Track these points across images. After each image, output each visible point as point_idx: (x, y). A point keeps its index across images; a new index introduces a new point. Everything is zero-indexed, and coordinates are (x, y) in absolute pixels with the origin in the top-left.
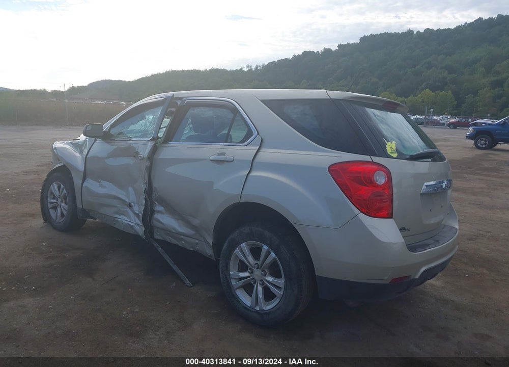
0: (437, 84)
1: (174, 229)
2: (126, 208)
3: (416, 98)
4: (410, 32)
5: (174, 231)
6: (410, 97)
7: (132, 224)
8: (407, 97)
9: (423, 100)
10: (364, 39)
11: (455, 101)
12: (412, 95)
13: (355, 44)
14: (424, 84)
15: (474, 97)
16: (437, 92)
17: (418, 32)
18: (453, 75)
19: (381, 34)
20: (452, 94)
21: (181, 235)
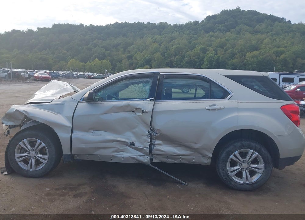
0: (101, 56)
1: (174, 153)
2: (125, 147)
3: (91, 63)
4: (82, 25)
5: (174, 154)
6: (87, 63)
7: (134, 156)
8: (86, 63)
9: (95, 64)
10: (55, 26)
11: (112, 66)
12: (88, 62)
13: (49, 29)
14: (94, 56)
15: (120, 64)
16: (102, 60)
17: (86, 26)
18: (108, 51)
19: (65, 24)
20: (110, 62)
21: (180, 156)
